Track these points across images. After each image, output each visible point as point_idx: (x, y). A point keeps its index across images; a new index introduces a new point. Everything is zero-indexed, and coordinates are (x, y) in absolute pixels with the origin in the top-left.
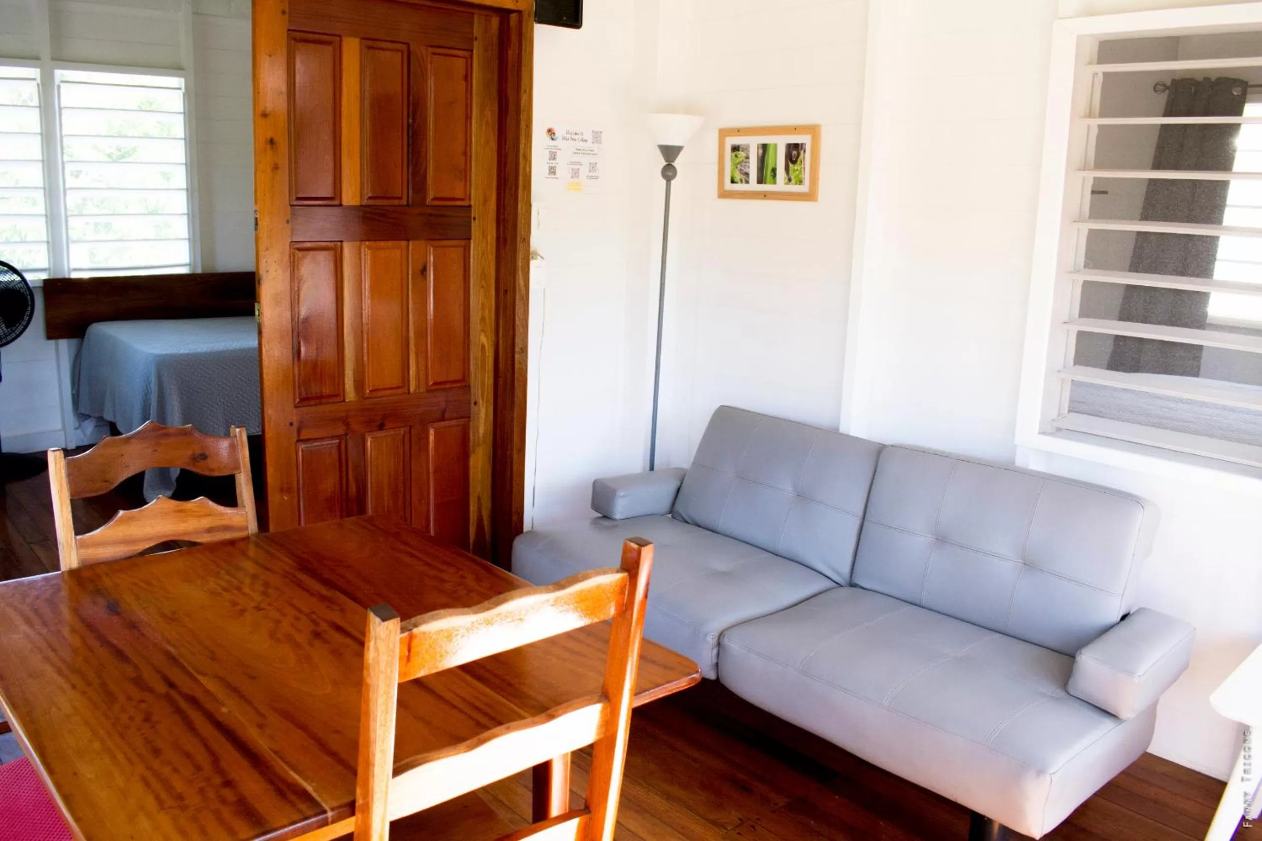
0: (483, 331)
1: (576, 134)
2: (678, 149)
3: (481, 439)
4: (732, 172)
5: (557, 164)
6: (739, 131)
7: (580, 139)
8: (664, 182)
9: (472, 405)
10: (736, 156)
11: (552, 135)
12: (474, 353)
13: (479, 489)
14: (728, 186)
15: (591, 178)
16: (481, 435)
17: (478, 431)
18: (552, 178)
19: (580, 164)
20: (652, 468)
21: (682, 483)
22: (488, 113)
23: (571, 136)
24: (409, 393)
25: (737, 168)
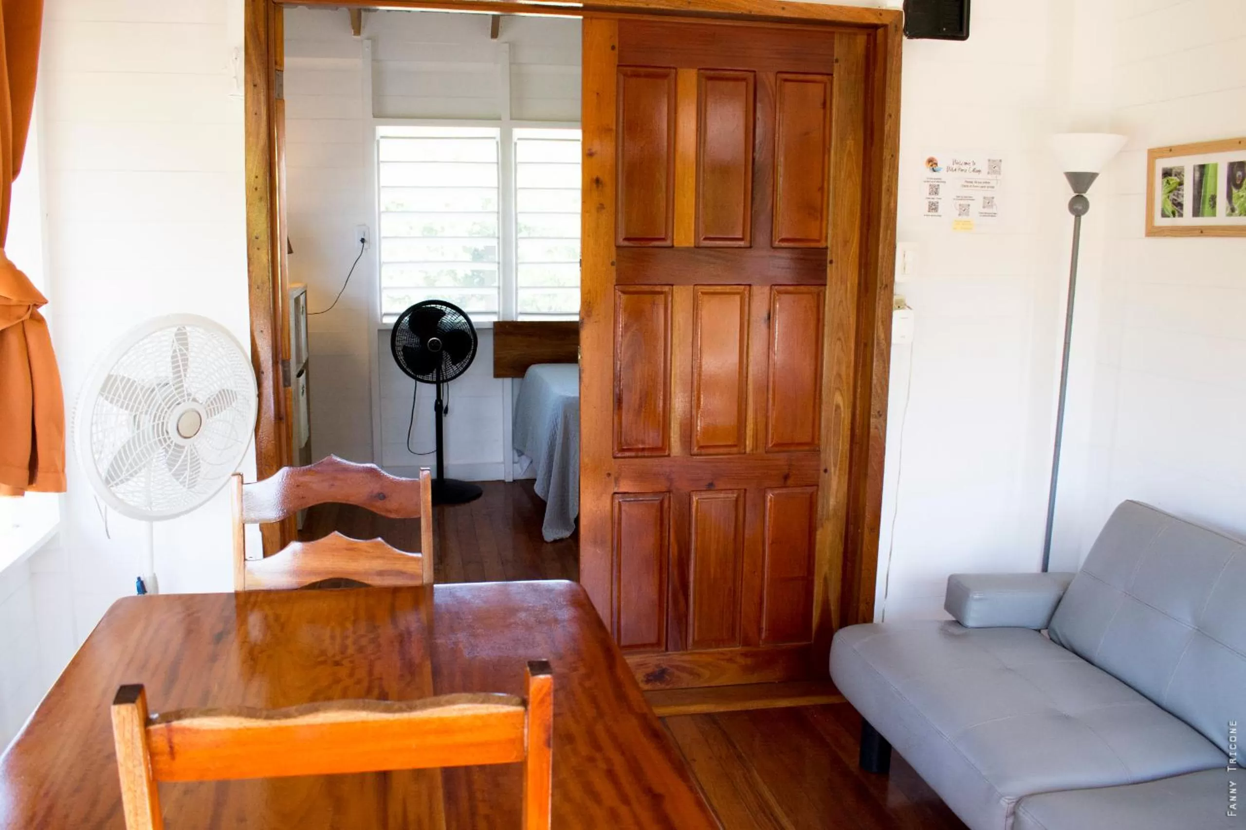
0: (838, 389)
1: (966, 163)
2: (1092, 176)
3: (831, 512)
4: (1164, 203)
5: (940, 199)
6: (1171, 151)
7: (972, 169)
8: (1073, 217)
9: (822, 472)
10: (1168, 182)
11: (934, 166)
12: (826, 414)
13: (826, 569)
14: (1160, 222)
15: (985, 215)
16: (831, 508)
17: (828, 502)
18: (932, 216)
19: (971, 199)
20: (1045, 569)
21: (1064, 593)
22: (850, 143)
23: (957, 166)
24: (745, 453)
25: (1168, 197)
